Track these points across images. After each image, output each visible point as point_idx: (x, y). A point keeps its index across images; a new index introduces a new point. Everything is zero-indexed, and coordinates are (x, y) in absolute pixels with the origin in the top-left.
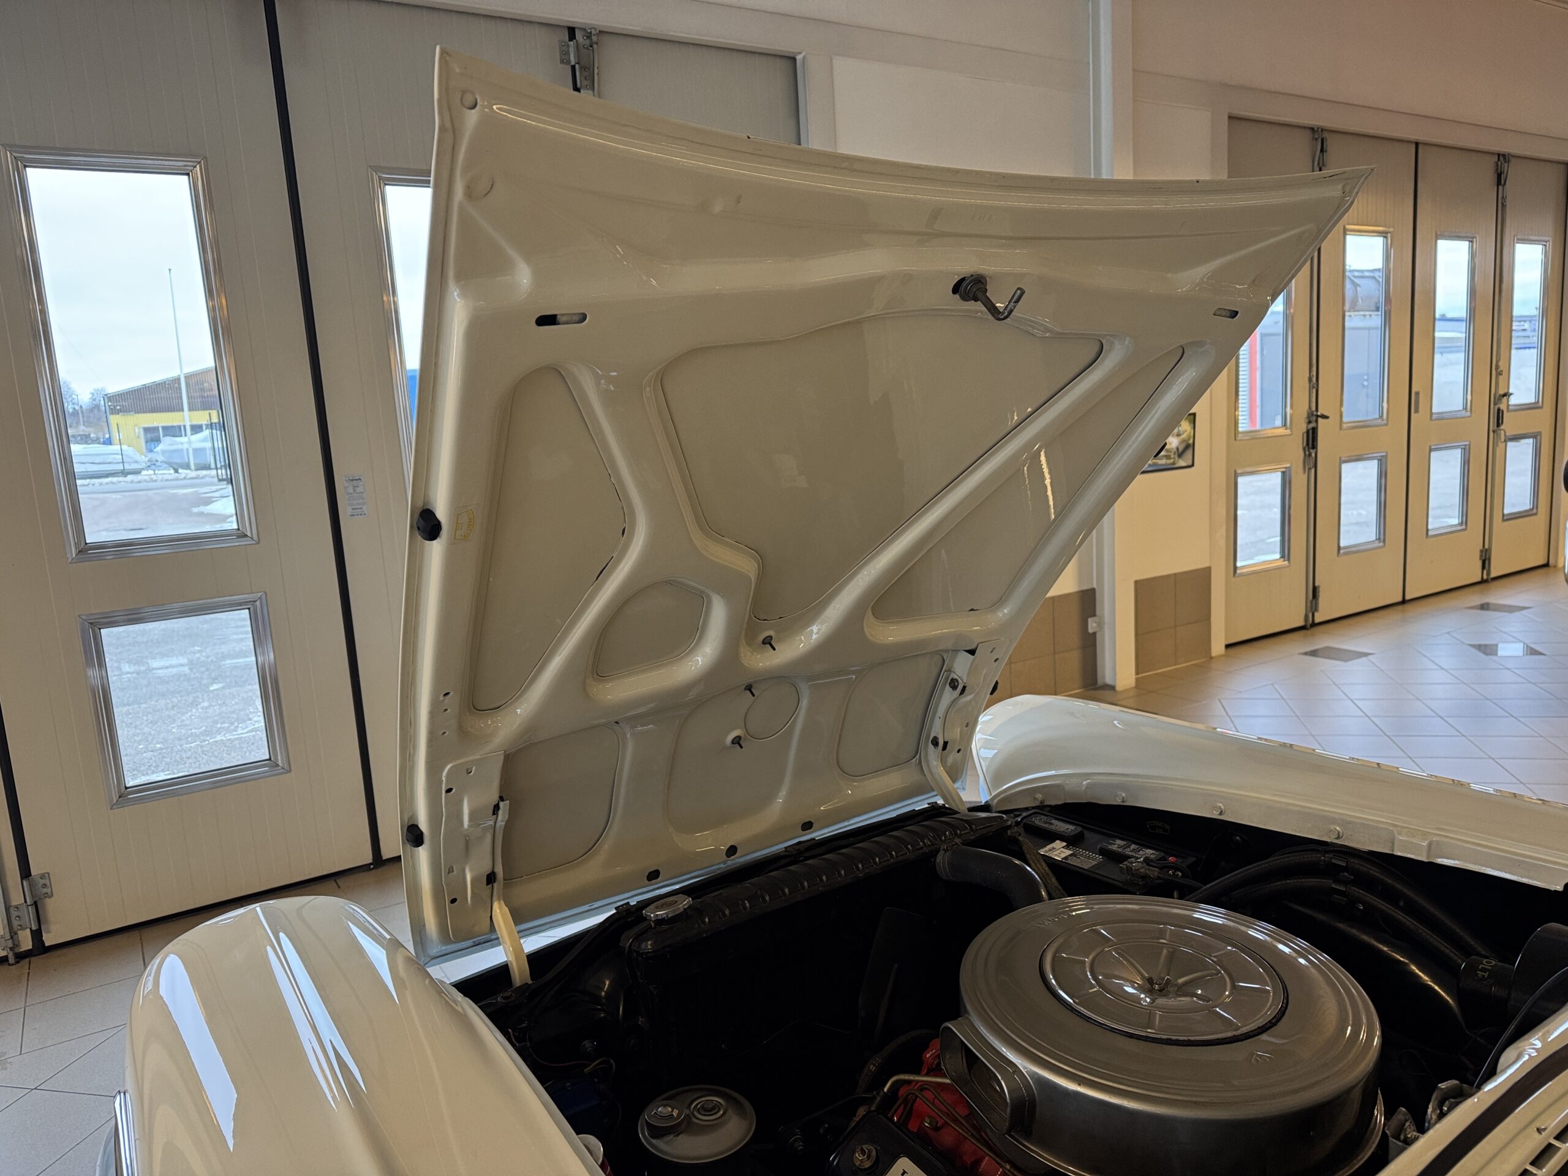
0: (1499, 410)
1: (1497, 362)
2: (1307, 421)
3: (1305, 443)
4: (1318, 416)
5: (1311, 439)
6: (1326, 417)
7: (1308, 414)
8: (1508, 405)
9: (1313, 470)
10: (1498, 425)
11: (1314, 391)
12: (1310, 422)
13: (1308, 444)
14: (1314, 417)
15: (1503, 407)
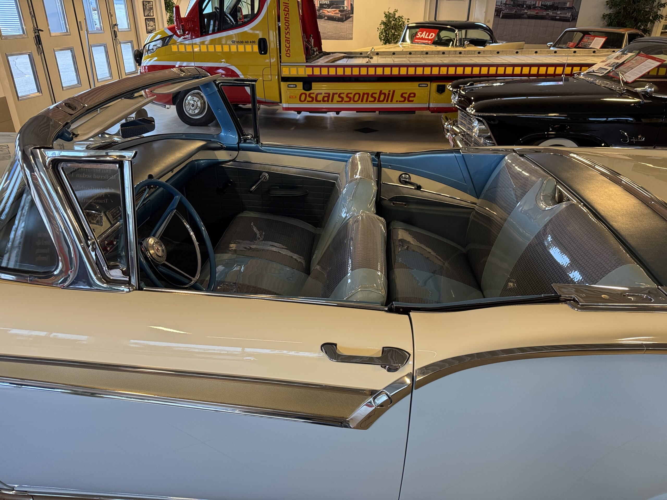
0: (114, 31)
1: (110, 11)
2: (34, 32)
3: (36, 42)
4: (38, 30)
5: (38, 40)
6: (43, 31)
7: (34, 29)
8: (118, 29)
9: (42, 54)
10: (116, 37)
11: (34, 18)
12: (35, 33)
13: (37, 42)
14: (37, 30)
15: (116, 30)
